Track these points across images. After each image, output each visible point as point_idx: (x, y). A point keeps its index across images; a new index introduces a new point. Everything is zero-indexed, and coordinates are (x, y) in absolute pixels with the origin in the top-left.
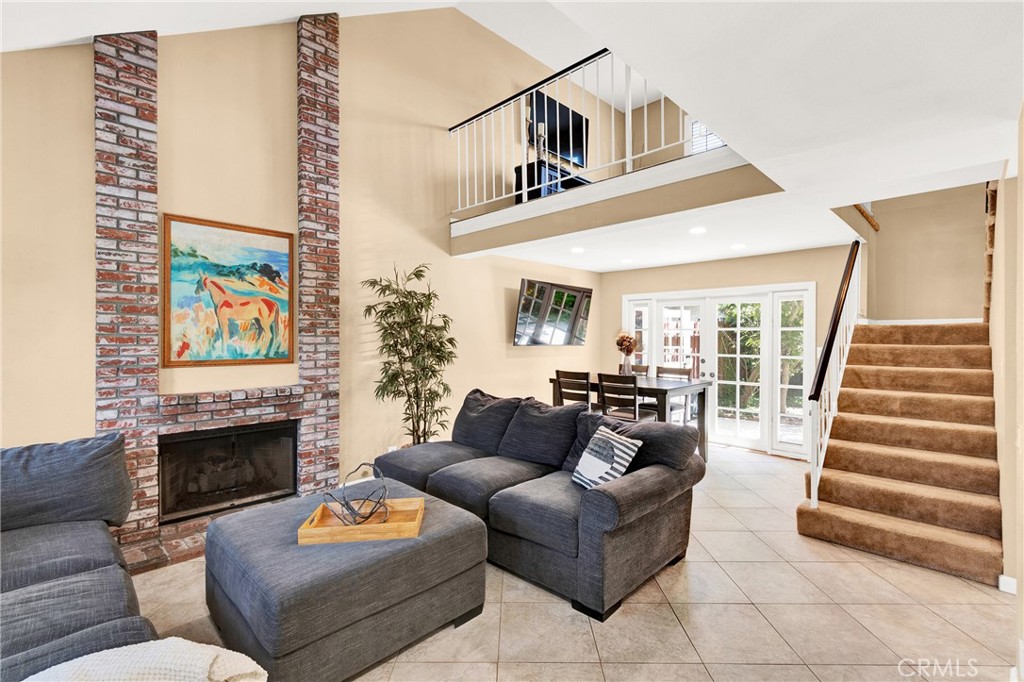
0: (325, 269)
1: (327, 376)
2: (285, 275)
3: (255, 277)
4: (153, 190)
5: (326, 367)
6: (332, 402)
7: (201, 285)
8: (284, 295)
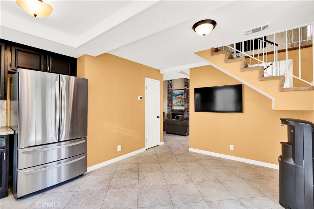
0: (187, 93)
1: (187, 108)
2: (183, 95)
3: (180, 95)
4: (171, 88)
5: (187, 107)
6: (188, 112)
7: (175, 97)
8: (183, 97)
